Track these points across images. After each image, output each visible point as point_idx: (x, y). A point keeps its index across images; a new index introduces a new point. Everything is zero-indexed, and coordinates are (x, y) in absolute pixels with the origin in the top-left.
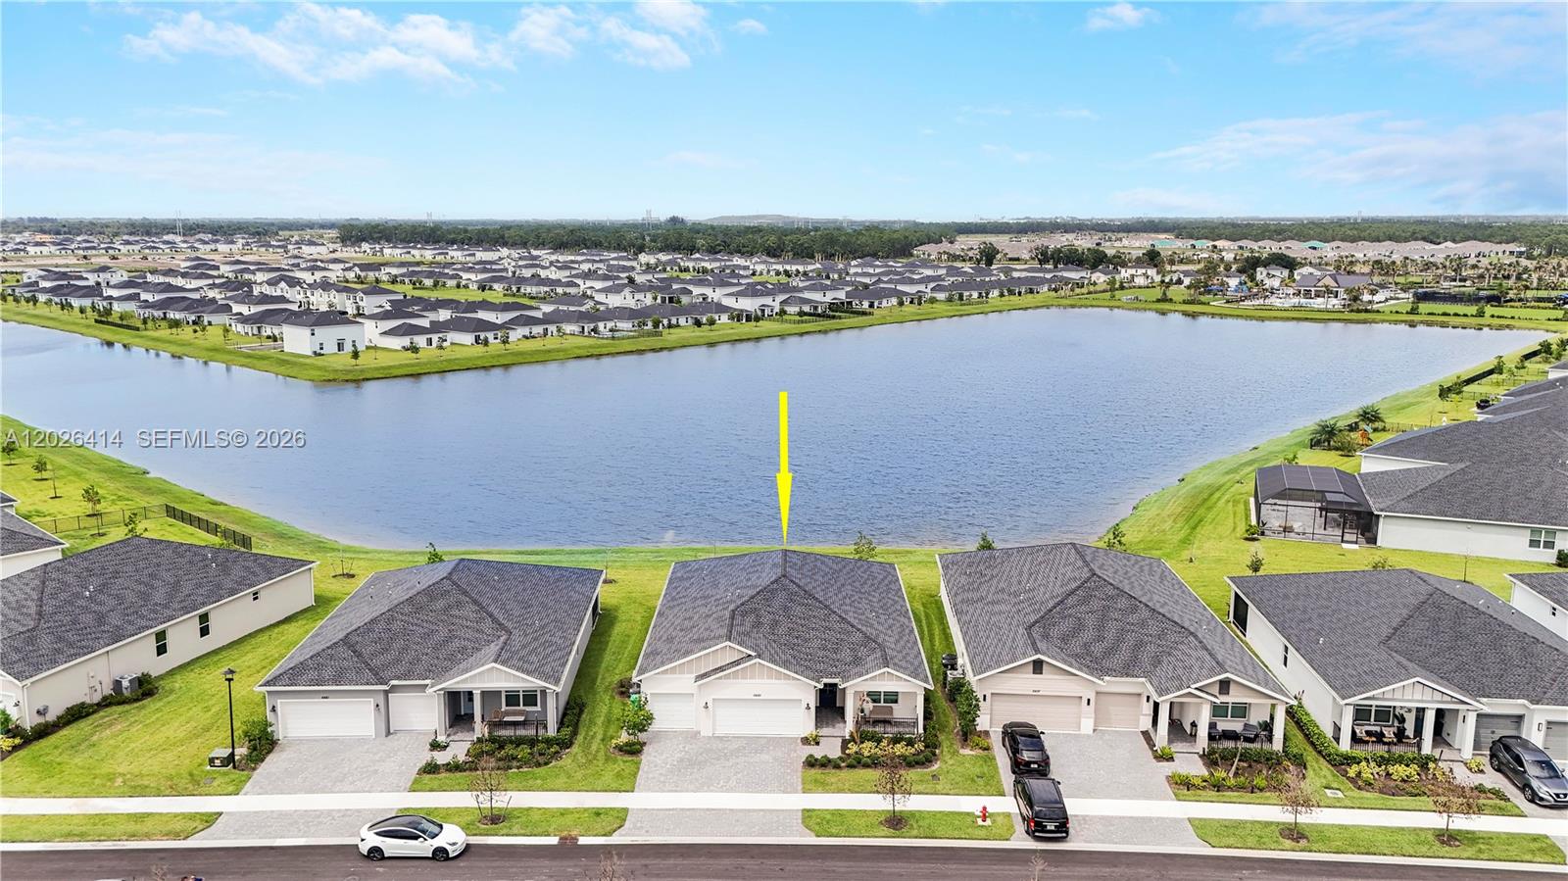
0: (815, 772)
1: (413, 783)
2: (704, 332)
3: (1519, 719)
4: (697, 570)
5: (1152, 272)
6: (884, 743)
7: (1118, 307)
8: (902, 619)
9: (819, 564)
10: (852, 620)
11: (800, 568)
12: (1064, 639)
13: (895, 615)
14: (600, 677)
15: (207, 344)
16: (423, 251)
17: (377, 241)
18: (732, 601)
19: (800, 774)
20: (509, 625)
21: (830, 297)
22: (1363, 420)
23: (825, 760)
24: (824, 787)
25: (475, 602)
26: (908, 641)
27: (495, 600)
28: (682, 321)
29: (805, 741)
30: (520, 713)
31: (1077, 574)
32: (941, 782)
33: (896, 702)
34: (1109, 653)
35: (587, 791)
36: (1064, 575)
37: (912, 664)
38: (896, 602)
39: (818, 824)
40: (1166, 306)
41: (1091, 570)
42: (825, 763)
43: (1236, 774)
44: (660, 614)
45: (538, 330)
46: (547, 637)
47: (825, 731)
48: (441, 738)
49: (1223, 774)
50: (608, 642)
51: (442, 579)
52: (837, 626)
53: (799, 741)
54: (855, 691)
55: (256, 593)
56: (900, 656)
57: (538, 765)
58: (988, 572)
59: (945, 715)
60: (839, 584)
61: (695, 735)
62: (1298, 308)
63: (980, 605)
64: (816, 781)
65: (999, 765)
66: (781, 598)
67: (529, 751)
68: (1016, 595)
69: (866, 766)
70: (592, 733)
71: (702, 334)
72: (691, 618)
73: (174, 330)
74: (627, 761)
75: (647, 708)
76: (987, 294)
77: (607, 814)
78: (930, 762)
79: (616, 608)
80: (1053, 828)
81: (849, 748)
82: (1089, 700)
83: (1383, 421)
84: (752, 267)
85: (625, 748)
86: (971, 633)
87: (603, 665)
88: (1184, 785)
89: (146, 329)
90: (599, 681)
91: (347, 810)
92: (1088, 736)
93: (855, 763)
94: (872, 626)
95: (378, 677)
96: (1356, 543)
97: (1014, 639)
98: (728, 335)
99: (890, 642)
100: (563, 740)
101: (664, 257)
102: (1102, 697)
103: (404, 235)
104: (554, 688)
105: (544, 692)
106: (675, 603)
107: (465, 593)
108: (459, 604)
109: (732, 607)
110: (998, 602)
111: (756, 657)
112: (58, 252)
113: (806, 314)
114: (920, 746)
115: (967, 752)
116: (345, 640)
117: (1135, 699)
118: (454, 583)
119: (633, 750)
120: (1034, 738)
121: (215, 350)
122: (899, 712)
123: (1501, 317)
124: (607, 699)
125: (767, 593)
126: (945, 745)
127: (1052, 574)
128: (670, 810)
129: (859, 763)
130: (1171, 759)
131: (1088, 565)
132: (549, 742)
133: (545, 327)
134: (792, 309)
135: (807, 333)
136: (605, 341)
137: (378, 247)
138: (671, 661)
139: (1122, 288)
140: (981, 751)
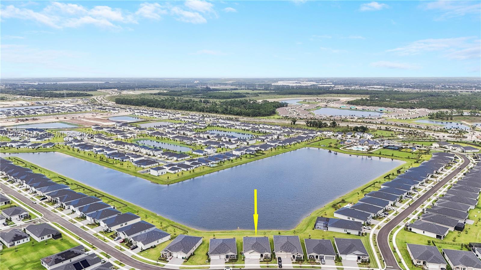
3: (323, 256)
6: (267, 259)
10: (264, 247)
12: (284, 249)
19: (259, 262)
20: (231, 248)
24: (262, 264)
30: (233, 257)
32: (272, 263)
34: (288, 250)
37: (270, 251)
42: (262, 261)
46: (234, 249)
47: (262, 258)
48: (226, 259)
49: (297, 262)
52: (262, 248)
53: (259, 259)
54: (264, 254)
59: (273, 256)
61: (249, 258)
70: (240, 259)
72: (249, 247)
75: (245, 256)
78: (271, 261)
80: (281, 267)
82: (286, 255)
88: (294, 263)
92: (285, 258)
95: (219, 253)
97: (280, 249)
99: (267, 249)
100: (237, 259)
105: (235, 255)
108: (225, 246)
111: (255, 251)
116: (215, 250)
119: (244, 260)
120: (281, 258)
121: (135, 173)
122: (268, 256)
126: (272, 259)
130: (293, 260)
138: (247, 252)
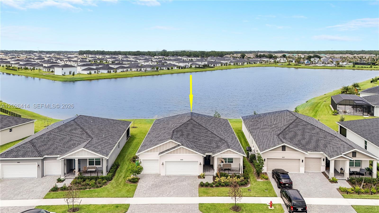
0: (203, 189)
1: (46, 195)
2: (170, 71)
4: (163, 121)
5: (285, 59)
6: (229, 177)
7: (278, 67)
8: (232, 134)
9: (203, 117)
10: (216, 133)
11: (197, 117)
13: (229, 133)
14: (127, 156)
15: (34, 73)
16: (99, 56)
17: (88, 54)
18: (173, 128)
19: (198, 189)
20: (93, 136)
21: (203, 63)
22: (354, 87)
23: (207, 184)
24: (207, 194)
25: (81, 128)
26: (235, 141)
27: (89, 128)
28: (164, 68)
29: (200, 177)
30: (94, 168)
31: (291, 118)
32: (252, 192)
33: (232, 162)
35: (115, 197)
36: (287, 119)
37: (238, 148)
38: (230, 130)
39: (206, 209)
40: (290, 66)
41: (296, 117)
42: (207, 185)
43: (363, 187)
44: (149, 134)
45: (125, 70)
46: (107, 140)
47: (207, 173)
48: (62, 178)
49: (359, 188)
50: (131, 145)
51: (71, 121)
52: (210, 135)
53: (197, 177)
54: (217, 158)
55: (11, 129)
56: (233, 145)
57: (98, 187)
58: (259, 120)
59: (250, 167)
60: (210, 123)
61: (159, 175)
62: (324, 66)
63: (258, 130)
64: (204, 192)
65: (273, 185)
66: (190, 126)
67: (95, 182)
68: (270, 126)
69: (223, 186)
70: (120, 175)
71: (169, 71)
72: (159, 134)
73: (26, 71)
74: (132, 185)
75: (141, 165)
76: (244, 63)
77: (121, 207)
78: (247, 184)
79: (136, 135)
80: (301, 210)
81: (216, 179)
82: (303, 160)
83: (360, 87)
84: (183, 59)
85: (131, 180)
86: (257, 138)
87: (128, 152)
88: (345, 192)
89: (19, 70)
90: (126, 157)
91: (15, 207)
92: (303, 174)
93: (218, 185)
94: (222, 136)
95: (40, 154)
96: (368, 115)
97: (273, 139)
98: (176, 71)
99: (229, 141)
100: (108, 178)
101: (160, 57)
102: (307, 159)
103: (95, 53)
104: (106, 158)
105: (102, 160)
106: (154, 130)
107: (78, 125)
108: (76, 129)
109: (173, 129)
110: (265, 128)
111: (181, 145)
112: (5, 56)
113: (197, 67)
114: (242, 178)
115: (260, 180)
116: (31, 142)
117: (319, 160)
118: (75, 122)
119: (135, 181)
120: (285, 174)
121: (36, 74)
122: (234, 166)
123: (377, 68)
124: (128, 163)
125: (186, 125)
126: (251, 178)
127: (282, 119)
129: (220, 185)
130: (336, 182)
131: (294, 115)
132: (103, 178)
133: (127, 69)
134: (193, 66)
135: (197, 71)
136: (143, 73)
137: (88, 55)
138: (150, 147)
139: (278, 62)
140: (265, 180)
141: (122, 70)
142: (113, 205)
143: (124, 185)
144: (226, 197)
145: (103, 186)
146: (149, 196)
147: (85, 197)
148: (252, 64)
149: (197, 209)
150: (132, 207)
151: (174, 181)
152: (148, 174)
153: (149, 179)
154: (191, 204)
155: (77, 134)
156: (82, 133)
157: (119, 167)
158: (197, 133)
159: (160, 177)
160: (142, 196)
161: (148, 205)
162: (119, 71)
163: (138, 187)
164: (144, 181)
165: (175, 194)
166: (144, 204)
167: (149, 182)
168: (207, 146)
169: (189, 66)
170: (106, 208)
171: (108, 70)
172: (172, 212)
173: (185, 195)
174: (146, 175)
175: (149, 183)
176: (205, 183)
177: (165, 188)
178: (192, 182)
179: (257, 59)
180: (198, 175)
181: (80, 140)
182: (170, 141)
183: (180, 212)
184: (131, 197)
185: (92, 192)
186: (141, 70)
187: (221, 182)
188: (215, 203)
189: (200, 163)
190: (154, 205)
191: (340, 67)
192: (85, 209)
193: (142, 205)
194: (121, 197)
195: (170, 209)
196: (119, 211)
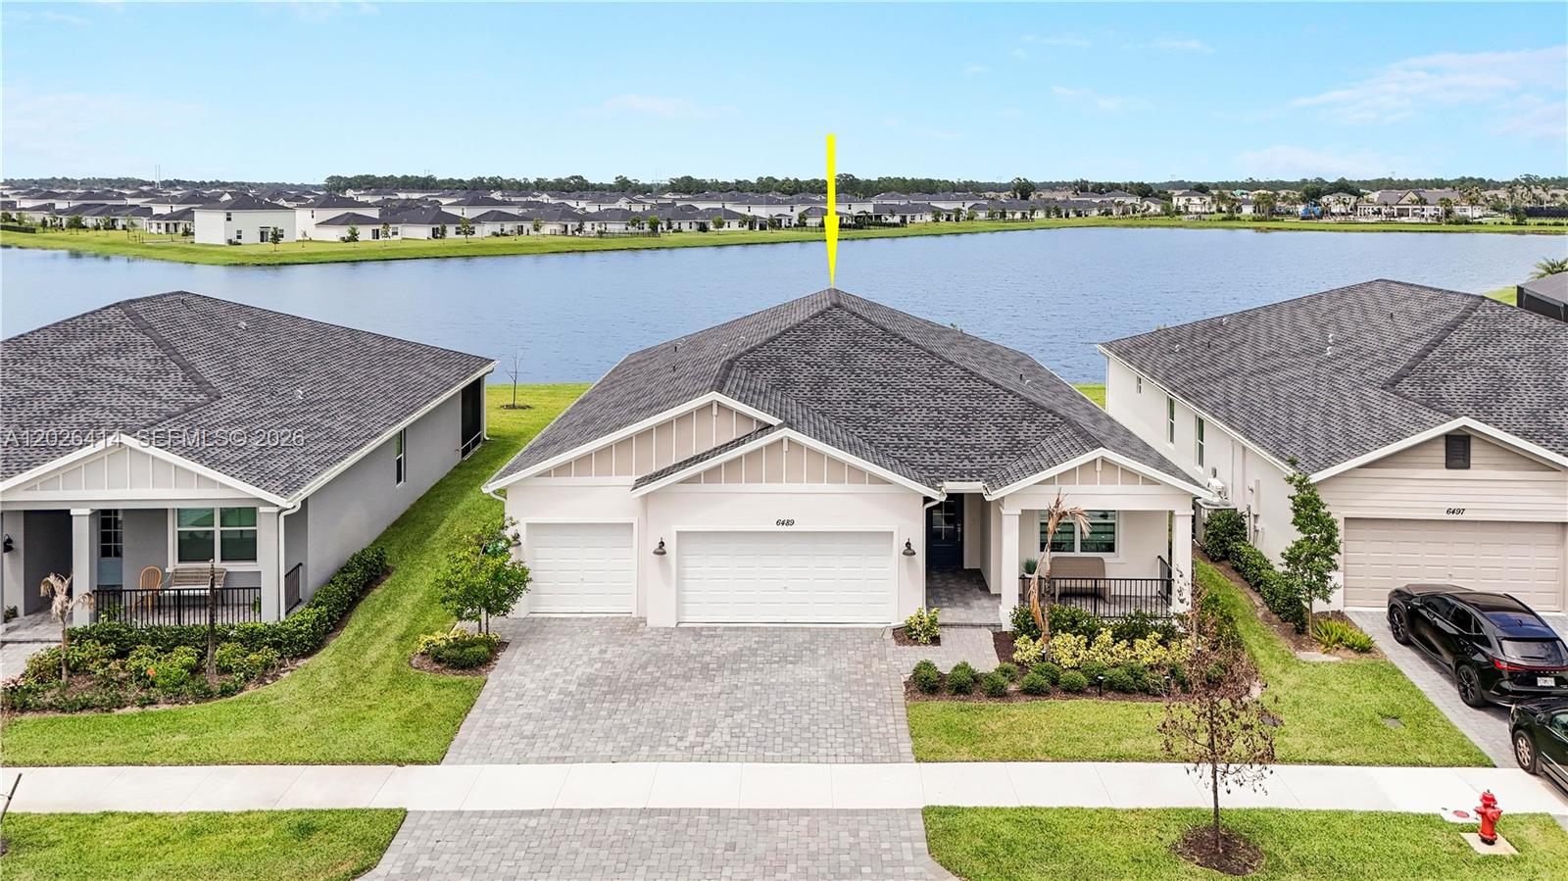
0: (939, 707)
2: (710, 236)
5: (1208, 199)
6: (1107, 636)
7: (1181, 226)
14: (445, 525)
18: (725, 351)
19: (901, 712)
21: (855, 210)
23: (965, 678)
24: (979, 748)
25: (160, 344)
27: (215, 350)
28: (685, 226)
29: (906, 635)
33: (1110, 547)
35: (306, 763)
39: (981, 854)
40: (1235, 224)
42: (963, 685)
45: (508, 227)
46: (312, 418)
47: (948, 614)
52: (961, 386)
53: (889, 635)
54: (1022, 509)
56: (1114, 440)
57: (207, 693)
58: (1222, 342)
61: (634, 624)
62: (1386, 223)
63: (1234, 379)
64: (949, 729)
65: (1423, 687)
66: (832, 341)
69: (1073, 690)
70: (379, 625)
71: (707, 237)
73: (76, 232)
74: (444, 686)
76: (1032, 214)
77: (333, 831)
79: (520, 436)
81: (1018, 649)
85: (447, 652)
86: (1241, 415)
87: (461, 507)
89: (44, 231)
90: (442, 529)
93: (1043, 681)
98: (737, 238)
104: (282, 502)
105: (247, 514)
109: (729, 357)
111: (780, 426)
114: (1197, 644)
115: (1315, 657)
119: (469, 659)
122: (1121, 569)
125: (804, 333)
127: (1375, 317)
128: (530, 814)
129: (1055, 682)
132: (252, 639)
133: (520, 224)
134: (813, 220)
136: (590, 240)
139: (1178, 212)
140: (1354, 656)
141: (497, 228)
142: (275, 817)
143: (392, 682)
144: (1113, 764)
145: (242, 689)
146: (560, 754)
147: (88, 764)
148: (1067, 216)
149: (916, 853)
150: (417, 833)
151: (738, 656)
152: (562, 619)
153: (567, 646)
154: (868, 812)
155: (126, 374)
156: (158, 371)
157: (388, 581)
158: (874, 377)
159: (642, 634)
160: (509, 755)
161: (543, 820)
162: (484, 231)
163: (488, 698)
164: (530, 661)
165: (743, 740)
166: (512, 814)
167: (567, 664)
168: (948, 443)
169: (795, 221)
170: (215, 842)
171: (435, 226)
172: (727, 872)
173: (813, 749)
174: (553, 623)
175: (566, 669)
176: (947, 672)
177: (674, 698)
178: (860, 663)
179: (1088, 199)
180: (896, 624)
181: (137, 403)
182: (711, 405)
183: (787, 876)
184: (423, 763)
185: (152, 729)
186: (580, 230)
187: (1057, 668)
188: (1047, 810)
189: (908, 544)
190: (583, 821)
191: (1457, 223)
192: (51, 845)
193: (494, 822)
194: (353, 763)
195: (706, 850)
196: (311, 862)
